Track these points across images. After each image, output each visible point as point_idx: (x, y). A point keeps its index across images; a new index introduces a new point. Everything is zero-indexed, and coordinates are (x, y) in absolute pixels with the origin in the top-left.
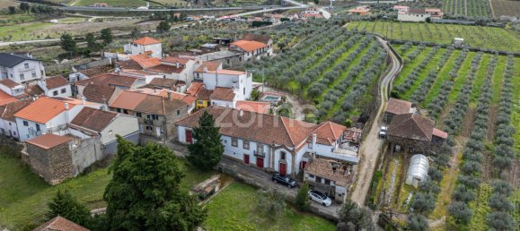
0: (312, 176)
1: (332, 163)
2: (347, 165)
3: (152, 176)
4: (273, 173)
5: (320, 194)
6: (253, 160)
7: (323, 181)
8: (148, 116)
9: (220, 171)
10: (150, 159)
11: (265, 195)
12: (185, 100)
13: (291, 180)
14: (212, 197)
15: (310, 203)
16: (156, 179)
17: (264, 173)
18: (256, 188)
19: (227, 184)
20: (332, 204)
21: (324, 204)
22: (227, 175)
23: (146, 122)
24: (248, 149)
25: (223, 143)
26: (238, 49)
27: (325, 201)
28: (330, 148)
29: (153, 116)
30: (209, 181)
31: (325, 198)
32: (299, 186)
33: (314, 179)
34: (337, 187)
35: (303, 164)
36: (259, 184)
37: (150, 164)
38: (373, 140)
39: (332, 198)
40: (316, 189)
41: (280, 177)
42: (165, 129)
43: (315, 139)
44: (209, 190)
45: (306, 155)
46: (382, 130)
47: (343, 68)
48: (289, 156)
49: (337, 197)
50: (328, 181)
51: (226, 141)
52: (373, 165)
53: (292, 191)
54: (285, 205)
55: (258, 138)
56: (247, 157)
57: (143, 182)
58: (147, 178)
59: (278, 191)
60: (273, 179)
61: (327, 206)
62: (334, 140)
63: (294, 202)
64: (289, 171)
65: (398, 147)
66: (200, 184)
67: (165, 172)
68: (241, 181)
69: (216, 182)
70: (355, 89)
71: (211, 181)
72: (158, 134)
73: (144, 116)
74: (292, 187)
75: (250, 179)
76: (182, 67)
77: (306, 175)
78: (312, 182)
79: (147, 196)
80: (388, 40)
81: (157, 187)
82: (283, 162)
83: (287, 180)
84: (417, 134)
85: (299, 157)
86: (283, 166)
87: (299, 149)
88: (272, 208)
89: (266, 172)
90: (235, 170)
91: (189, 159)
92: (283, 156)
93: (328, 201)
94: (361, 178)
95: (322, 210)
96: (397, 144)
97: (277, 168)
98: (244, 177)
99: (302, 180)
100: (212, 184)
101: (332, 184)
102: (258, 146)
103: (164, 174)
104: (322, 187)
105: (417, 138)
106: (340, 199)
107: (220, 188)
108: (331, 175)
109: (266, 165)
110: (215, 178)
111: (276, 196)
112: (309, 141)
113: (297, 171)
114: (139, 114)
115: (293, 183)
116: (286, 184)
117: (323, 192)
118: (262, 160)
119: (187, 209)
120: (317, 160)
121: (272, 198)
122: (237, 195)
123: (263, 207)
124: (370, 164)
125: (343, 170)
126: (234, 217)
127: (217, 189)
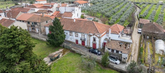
0: (109, 49)
1: (119, 43)
2: (127, 44)
3: (11, 45)
4: (89, 48)
5: (114, 58)
6: (80, 42)
7: (115, 52)
8: (33, 23)
9: (63, 47)
10: (11, 35)
11: (85, 58)
12: (50, 17)
13: (98, 51)
14: (57, 59)
15: (109, 63)
16: (14, 47)
17: (85, 48)
18: (81, 55)
19: (66, 53)
20: (120, 63)
21: (116, 63)
22: (67, 49)
23: (32, 26)
24: (78, 37)
25: (65, 34)
26: (77, 3)
27: (117, 62)
28: (118, 36)
29: (35, 23)
30: (57, 52)
31: (117, 60)
32: (102, 54)
33: (110, 51)
34: (123, 54)
35: (104, 44)
36: (82, 53)
37: (10, 38)
38: (136, 35)
39: (120, 60)
40: (111, 56)
41: (93, 50)
42: (40, 29)
43: (110, 32)
44: (56, 56)
45: (106, 39)
46: (139, 30)
47: (119, 9)
48: (97, 39)
49: (123, 59)
50: (117, 52)
51: (67, 33)
52: (138, 45)
53: (99, 56)
54: (96, 64)
55: (82, 31)
56: (77, 41)
57: (5, 49)
58: (7, 47)
59: (92, 57)
60: (90, 51)
61: (117, 64)
62: (119, 32)
63: (101, 62)
64: (97, 47)
65: (148, 37)
66: (52, 53)
67: (20, 43)
68: (73, 52)
69: (61, 52)
70: (125, 15)
71: (59, 52)
72: (37, 31)
73: (31, 23)
74: (99, 55)
75: (78, 51)
76: (52, 6)
77: (106, 49)
78: (109, 52)
79: (8, 58)
80: (133, 2)
81: (15, 52)
82: (94, 42)
83: (97, 51)
84: (157, 31)
85: (102, 40)
86: (94, 45)
87: (103, 36)
88: (89, 65)
89: (86, 48)
90: (70, 47)
91: (48, 41)
92: (94, 40)
93: (118, 62)
94: (133, 51)
95: (115, 66)
96: (147, 36)
97: (91, 46)
98: (75, 50)
99: (104, 51)
100: (59, 53)
101: (120, 53)
102: (82, 35)
103: (19, 44)
104: (114, 55)
105: (157, 32)
106: (124, 60)
107: (63, 55)
108: (119, 49)
109: (86, 44)
110: (61, 50)
111: (90, 59)
112: (107, 32)
113: (102, 47)
114: (29, 23)
115: (100, 53)
116: (96, 53)
117: (115, 57)
118: (84, 42)
119: (36, 66)
120: (112, 41)
121: (89, 60)
122: (71, 59)
123: (84, 65)
124: (136, 44)
125: (125, 46)
126: (68, 70)
127: (61, 56)
